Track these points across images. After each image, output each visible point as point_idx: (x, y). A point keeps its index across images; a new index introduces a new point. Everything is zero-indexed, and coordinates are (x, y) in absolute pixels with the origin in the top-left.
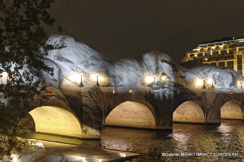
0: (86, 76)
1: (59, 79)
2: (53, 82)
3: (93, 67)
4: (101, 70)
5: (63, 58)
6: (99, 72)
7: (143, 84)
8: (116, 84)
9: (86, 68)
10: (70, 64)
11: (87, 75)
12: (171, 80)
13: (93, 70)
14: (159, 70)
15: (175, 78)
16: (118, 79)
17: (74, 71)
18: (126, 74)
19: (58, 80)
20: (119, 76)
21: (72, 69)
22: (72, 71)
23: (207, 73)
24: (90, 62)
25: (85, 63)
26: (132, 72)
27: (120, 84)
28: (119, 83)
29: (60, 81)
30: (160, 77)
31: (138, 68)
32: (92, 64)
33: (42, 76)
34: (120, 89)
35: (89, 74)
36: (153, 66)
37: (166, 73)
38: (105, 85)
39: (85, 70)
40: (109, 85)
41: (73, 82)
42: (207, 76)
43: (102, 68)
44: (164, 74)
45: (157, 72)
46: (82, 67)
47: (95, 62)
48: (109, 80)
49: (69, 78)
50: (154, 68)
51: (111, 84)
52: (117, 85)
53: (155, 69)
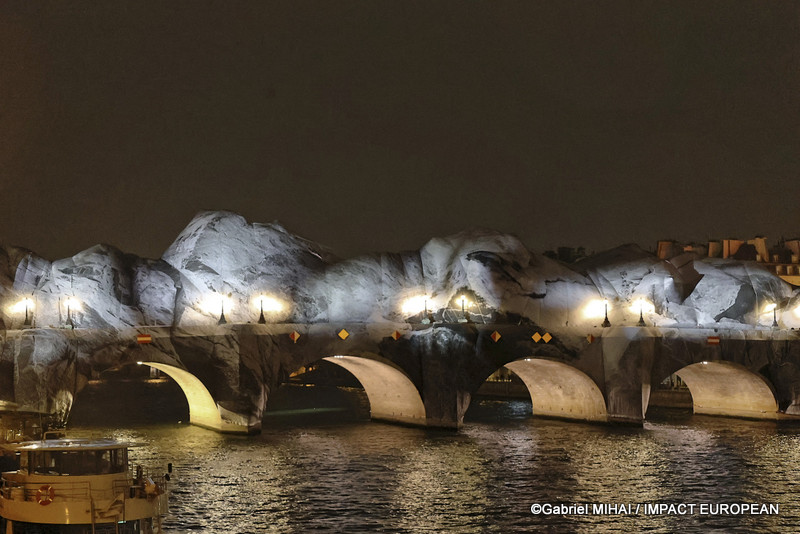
0: (240, 301)
1: (175, 310)
2: (161, 316)
3: (264, 281)
4: (283, 286)
5: (200, 264)
6: (276, 290)
7: (393, 315)
8: (309, 317)
9: (246, 283)
10: (210, 277)
11: (243, 299)
12: (484, 305)
13: (264, 288)
14: (452, 281)
15: (503, 299)
16: (315, 306)
17: (214, 291)
18: (343, 293)
19: (171, 311)
20: (322, 299)
21: (211, 288)
22: (211, 291)
23: (635, 282)
24: (262, 269)
25: (248, 273)
26: (361, 289)
27: (321, 315)
28: (316, 315)
29: (177, 313)
30: (450, 299)
31: (384, 278)
32: (263, 273)
33: (137, 305)
34: (314, 328)
35: (248, 296)
36: (438, 271)
37: (473, 287)
38: (281, 319)
39: (242, 289)
40: (291, 320)
41: (207, 313)
42: (633, 292)
43: (285, 281)
44: (465, 290)
45: (445, 287)
46: (235, 282)
47: (273, 269)
48: (292, 309)
49: (198, 306)
50: (439, 276)
51: (295, 318)
52: (311, 320)
53: (443, 279)
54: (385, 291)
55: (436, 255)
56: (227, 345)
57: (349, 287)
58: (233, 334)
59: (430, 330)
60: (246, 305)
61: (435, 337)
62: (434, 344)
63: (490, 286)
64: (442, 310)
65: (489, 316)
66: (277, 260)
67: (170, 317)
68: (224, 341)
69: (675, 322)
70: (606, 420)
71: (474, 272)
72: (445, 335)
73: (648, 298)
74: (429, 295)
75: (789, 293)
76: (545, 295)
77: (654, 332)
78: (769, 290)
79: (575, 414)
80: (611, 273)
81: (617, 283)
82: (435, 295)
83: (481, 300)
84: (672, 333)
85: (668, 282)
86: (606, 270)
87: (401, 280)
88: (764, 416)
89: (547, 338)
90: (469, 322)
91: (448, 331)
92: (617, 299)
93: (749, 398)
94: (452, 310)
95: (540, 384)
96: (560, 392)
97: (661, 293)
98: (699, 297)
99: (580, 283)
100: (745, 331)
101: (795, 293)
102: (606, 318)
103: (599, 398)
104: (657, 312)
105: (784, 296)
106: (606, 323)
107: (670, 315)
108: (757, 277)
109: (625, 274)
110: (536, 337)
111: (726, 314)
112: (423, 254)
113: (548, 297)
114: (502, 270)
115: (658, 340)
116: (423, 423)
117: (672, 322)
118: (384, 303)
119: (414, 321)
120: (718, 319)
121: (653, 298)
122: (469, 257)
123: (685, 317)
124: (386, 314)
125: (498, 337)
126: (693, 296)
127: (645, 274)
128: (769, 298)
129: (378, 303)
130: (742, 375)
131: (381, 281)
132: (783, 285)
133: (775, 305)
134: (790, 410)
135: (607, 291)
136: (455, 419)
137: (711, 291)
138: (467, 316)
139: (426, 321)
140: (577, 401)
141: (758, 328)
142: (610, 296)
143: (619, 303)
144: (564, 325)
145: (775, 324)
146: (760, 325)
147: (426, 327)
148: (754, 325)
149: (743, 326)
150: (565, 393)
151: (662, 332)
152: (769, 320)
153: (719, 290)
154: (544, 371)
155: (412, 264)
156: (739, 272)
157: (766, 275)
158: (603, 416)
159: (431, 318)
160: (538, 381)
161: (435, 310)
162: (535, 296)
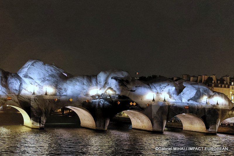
54: (85, 87)
55: (102, 77)
56: (34, 101)
57: (74, 85)
58: (37, 98)
59: (98, 100)
60: (41, 89)
61: (99, 102)
62: (99, 104)
63: (118, 87)
64: (102, 94)
65: (117, 96)
66: (52, 76)
67: (18, 92)
68: (33, 100)
69: (175, 101)
70: (152, 130)
71: (113, 83)
72: (102, 102)
73: (167, 93)
74: (99, 89)
75: (212, 94)
76: (135, 91)
77: (168, 104)
78: (205, 92)
79: (144, 128)
80: (156, 85)
81: (158, 88)
82: (100, 89)
83: (115, 91)
84: (174, 104)
85: (174, 88)
86: (155, 84)
87: (90, 84)
88: (202, 131)
89: (134, 104)
90: (111, 98)
91: (104, 100)
92: (158, 93)
93: (198, 126)
94: (105, 94)
95: (134, 118)
96: (139, 121)
97: (171, 92)
98: (184, 94)
99: (146, 88)
100: (197, 105)
101: (214, 94)
102: (154, 99)
103: (150, 124)
104: (170, 97)
105: (210, 94)
106: (154, 100)
107: (174, 99)
108: (202, 88)
109: (161, 85)
110: (131, 104)
111: (191, 99)
112: (98, 76)
113: (136, 91)
114: (122, 82)
115: (169, 106)
116: (95, 128)
117: (174, 101)
118: (85, 91)
119: (93, 97)
120: (189, 100)
121: (169, 93)
122: (112, 78)
123: (178, 99)
124: (85, 94)
125: (119, 103)
126: (182, 93)
127: (167, 86)
128: (205, 95)
129: (83, 91)
130: (196, 119)
131: (84, 84)
132: (210, 91)
133: (207, 97)
134: (210, 130)
135: (154, 90)
136: (104, 128)
137: (187, 92)
138: (110, 96)
139: (97, 97)
140: (144, 124)
141: (201, 104)
142: (155, 92)
143: (158, 94)
144: (140, 100)
145: (207, 103)
146: (202, 103)
147: (97, 99)
148: (200, 103)
149: (196, 103)
150: (141, 122)
151: (171, 104)
152: (205, 102)
153: (190, 91)
154: (134, 114)
155: (94, 79)
156: (197, 86)
157: (205, 88)
158: (151, 129)
159: (99, 96)
160: (133, 117)
161: (100, 94)
162: (132, 91)
